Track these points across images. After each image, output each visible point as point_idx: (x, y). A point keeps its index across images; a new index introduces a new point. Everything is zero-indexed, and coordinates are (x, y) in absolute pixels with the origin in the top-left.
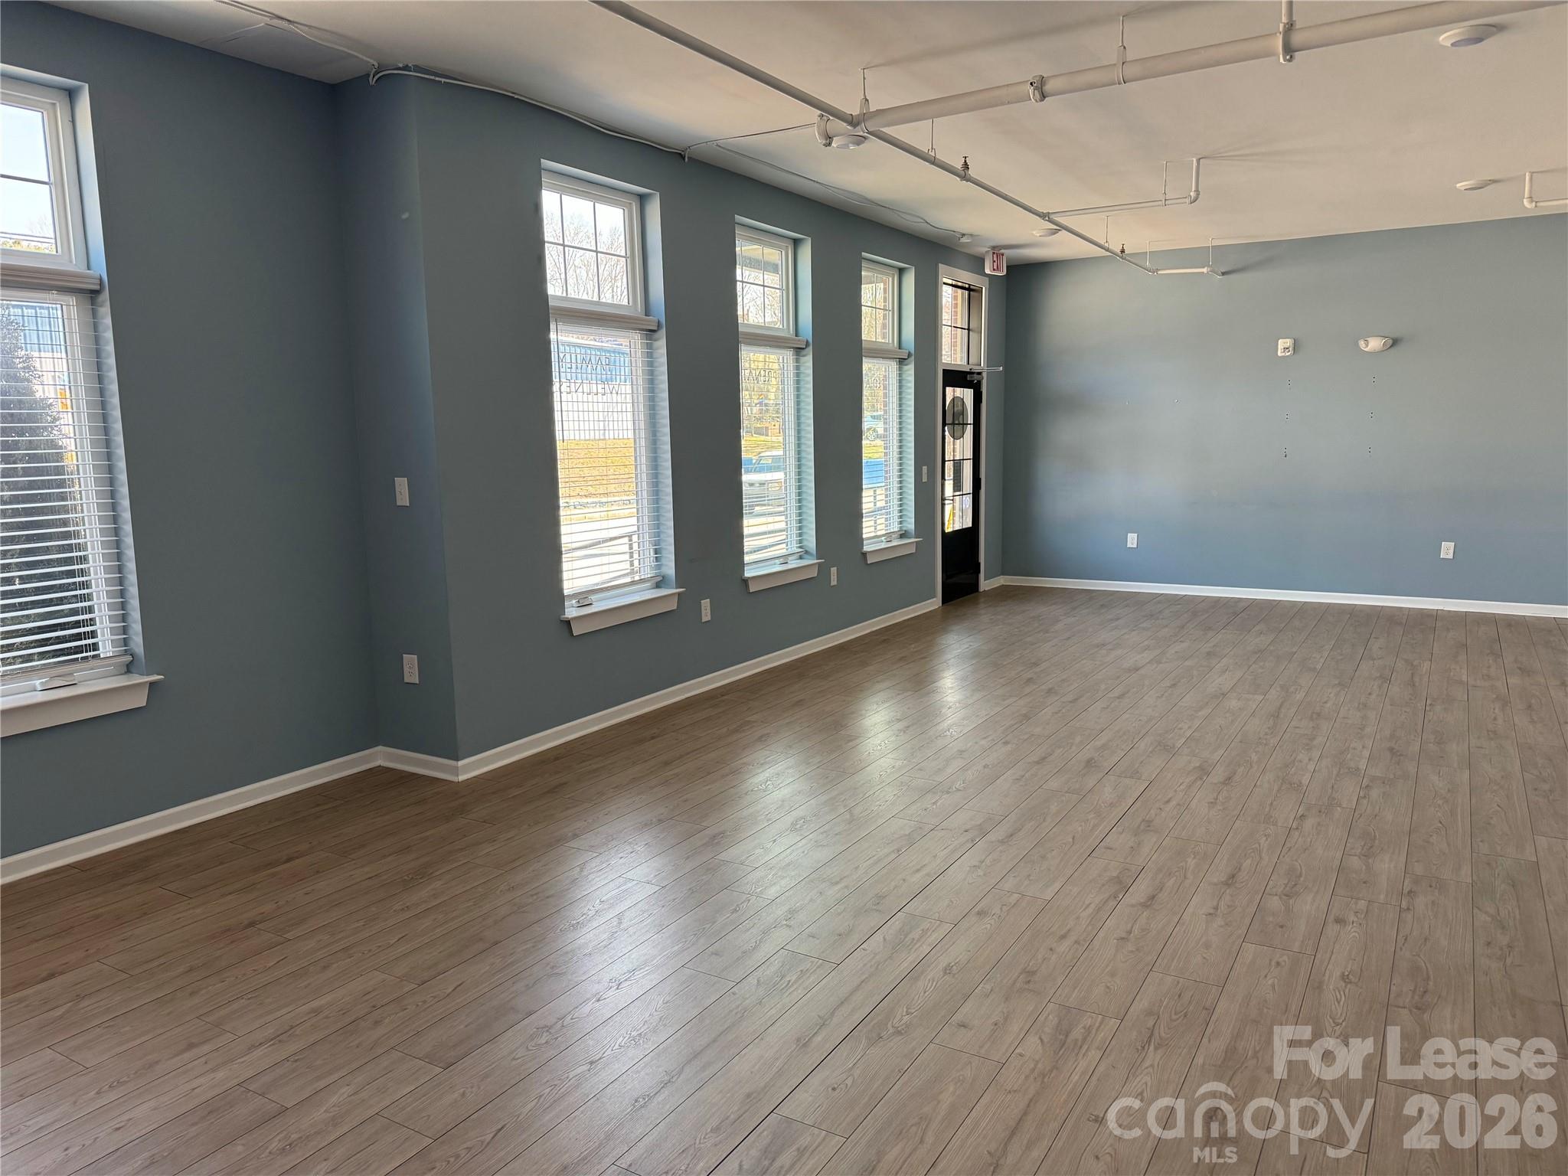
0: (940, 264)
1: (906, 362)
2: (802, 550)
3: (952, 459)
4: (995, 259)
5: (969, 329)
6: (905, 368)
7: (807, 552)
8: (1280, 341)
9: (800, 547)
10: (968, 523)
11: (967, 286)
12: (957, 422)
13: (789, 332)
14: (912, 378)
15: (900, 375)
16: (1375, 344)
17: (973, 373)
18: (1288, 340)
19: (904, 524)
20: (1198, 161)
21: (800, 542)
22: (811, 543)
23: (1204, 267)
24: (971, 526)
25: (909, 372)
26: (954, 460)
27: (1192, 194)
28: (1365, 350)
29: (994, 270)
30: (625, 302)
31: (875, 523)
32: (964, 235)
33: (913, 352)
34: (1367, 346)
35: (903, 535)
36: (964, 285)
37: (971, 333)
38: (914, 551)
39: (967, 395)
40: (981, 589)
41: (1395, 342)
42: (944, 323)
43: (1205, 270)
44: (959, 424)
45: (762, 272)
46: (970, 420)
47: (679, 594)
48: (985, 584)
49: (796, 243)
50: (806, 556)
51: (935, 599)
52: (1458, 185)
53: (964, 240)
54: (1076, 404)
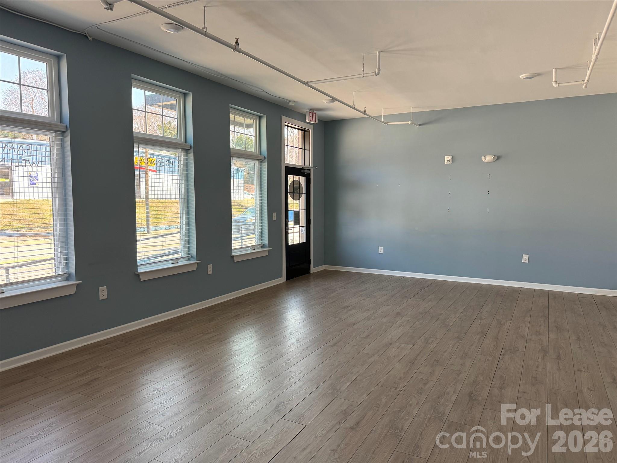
0: (282, 116)
1: (263, 161)
2: (189, 255)
3: (293, 210)
4: (311, 115)
5: (304, 149)
6: (263, 164)
7: (192, 257)
8: (445, 157)
9: (189, 254)
10: (304, 240)
11: (303, 129)
12: (296, 192)
13: (181, 141)
14: (266, 170)
15: (261, 168)
16: (489, 159)
17: (305, 169)
18: (449, 157)
19: (263, 241)
20: (379, 53)
21: (189, 251)
22: (194, 252)
23: (408, 121)
24: (305, 241)
25: (265, 167)
26: (294, 210)
27: (377, 70)
28: (485, 161)
29: (311, 120)
30: (47, 116)
31: (242, 241)
32: (290, 101)
33: (266, 156)
34: (485, 159)
35: (263, 246)
36: (302, 128)
37: (305, 150)
38: (267, 255)
39: (302, 180)
40: (311, 271)
41: (498, 158)
42: (285, 144)
43: (409, 123)
44: (297, 193)
45: (161, 108)
46: (304, 191)
47: (78, 284)
48: (313, 269)
49: (185, 95)
50: (191, 259)
51: (282, 278)
52: (521, 76)
53: (291, 104)
54: (355, 185)
